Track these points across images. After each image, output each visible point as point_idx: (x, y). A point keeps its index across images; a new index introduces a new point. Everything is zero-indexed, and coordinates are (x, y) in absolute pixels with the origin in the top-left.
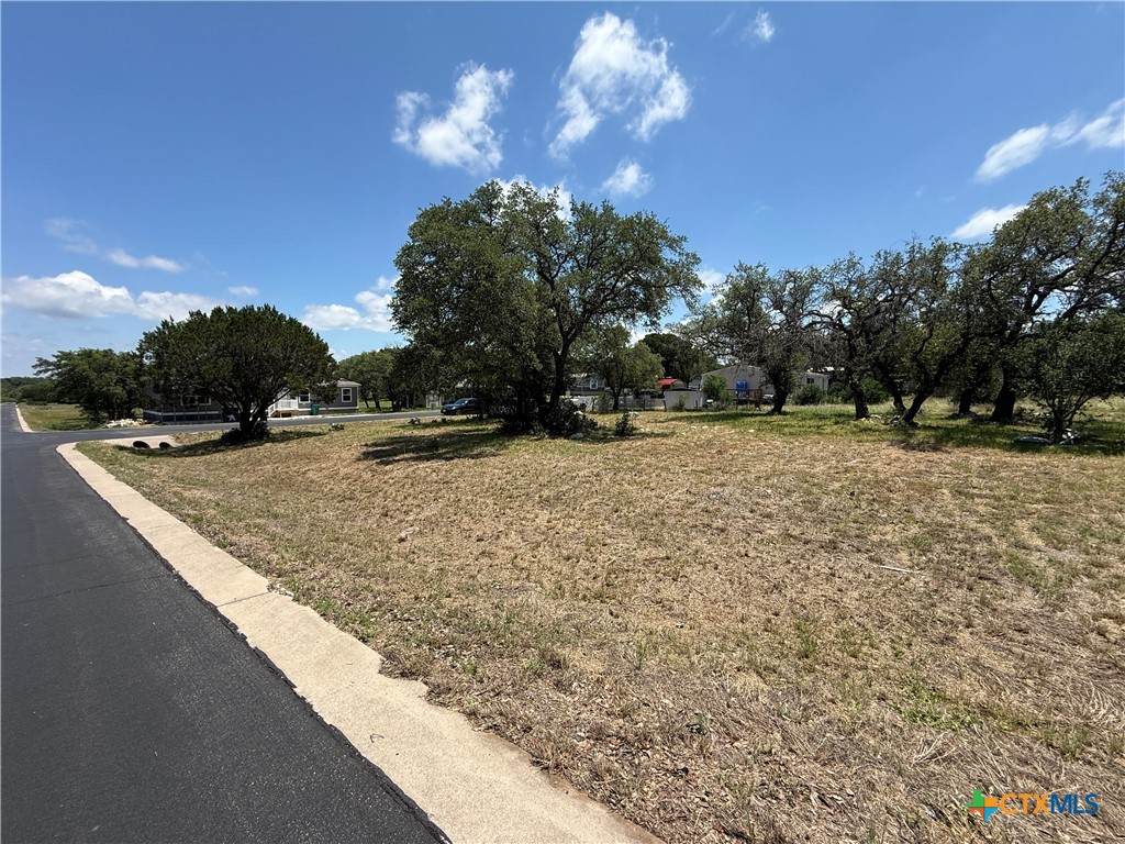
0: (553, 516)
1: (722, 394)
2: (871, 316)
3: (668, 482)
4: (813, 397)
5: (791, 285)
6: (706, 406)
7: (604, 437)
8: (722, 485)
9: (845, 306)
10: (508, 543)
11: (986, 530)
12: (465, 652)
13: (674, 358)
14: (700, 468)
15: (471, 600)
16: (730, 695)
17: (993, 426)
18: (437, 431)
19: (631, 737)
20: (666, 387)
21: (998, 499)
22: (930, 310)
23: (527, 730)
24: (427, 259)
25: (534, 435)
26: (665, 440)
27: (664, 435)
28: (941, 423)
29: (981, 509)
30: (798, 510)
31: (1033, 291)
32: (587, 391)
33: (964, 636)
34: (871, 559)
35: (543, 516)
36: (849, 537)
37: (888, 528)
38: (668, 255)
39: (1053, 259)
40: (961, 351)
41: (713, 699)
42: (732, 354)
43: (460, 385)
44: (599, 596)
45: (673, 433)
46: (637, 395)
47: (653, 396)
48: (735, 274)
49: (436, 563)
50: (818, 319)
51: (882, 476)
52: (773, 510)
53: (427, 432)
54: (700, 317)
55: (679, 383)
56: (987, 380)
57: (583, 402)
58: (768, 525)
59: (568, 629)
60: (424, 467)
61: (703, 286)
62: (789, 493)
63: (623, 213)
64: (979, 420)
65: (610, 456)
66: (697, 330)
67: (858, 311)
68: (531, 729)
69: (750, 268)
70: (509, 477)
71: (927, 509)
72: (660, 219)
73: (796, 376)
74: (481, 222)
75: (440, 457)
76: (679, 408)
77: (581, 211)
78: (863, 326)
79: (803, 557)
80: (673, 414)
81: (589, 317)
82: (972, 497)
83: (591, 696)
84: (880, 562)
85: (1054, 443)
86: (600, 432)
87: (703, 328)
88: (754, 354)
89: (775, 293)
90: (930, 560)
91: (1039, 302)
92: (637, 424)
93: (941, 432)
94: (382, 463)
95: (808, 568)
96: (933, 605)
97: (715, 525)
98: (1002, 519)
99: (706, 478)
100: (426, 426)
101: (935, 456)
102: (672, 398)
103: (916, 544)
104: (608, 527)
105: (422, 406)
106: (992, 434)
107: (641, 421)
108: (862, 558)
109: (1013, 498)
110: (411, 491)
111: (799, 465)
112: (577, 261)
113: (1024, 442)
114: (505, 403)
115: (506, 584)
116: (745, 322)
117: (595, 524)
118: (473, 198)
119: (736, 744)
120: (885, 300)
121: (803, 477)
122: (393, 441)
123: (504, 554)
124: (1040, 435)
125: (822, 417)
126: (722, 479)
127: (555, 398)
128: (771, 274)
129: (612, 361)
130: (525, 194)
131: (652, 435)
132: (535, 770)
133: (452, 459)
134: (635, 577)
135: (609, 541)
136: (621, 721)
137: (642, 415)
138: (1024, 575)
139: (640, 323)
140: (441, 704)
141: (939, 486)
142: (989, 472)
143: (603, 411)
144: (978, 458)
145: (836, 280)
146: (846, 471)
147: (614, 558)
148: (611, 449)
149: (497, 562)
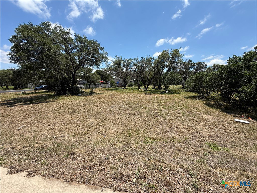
0: (72, 116)
1: (114, 85)
2: (140, 70)
3: (102, 105)
4: (131, 85)
5: (127, 62)
6: (111, 87)
7: (87, 95)
8: (114, 104)
9: (136, 67)
10: (59, 125)
11: (157, 108)
12: (43, 158)
13: (103, 76)
14: (109, 101)
15: (45, 143)
16: (114, 149)
17: (158, 90)
18: (33, 95)
19: (92, 166)
20: (102, 83)
21: (158, 103)
22: (149, 69)
23: (63, 174)
24: (24, 41)
25: (67, 95)
26: (102, 95)
27: (101, 94)
28: (151, 90)
29: (156, 105)
30: (128, 108)
31: (163, 67)
32: (82, 84)
33: (153, 127)
34: (140, 116)
35: (69, 117)
36: (137, 112)
37: (143, 110)
38: (100, 51)
39: (165, 62)
40: (154, 77)
41: (111, 151)
42: (116, 76)
43: (41, 81)
44: (85, 134)
45: (104, 93)
46: (95, 85)
47: (99, 85)
48: (116, 58)
49: (33, 135)
50: (132, 69)
51: (142, 100)
52: (124, 108)
53: (29, 96)
54: (109, 67)
55: (105, 82)
56: (157, 82)
57: (81, 86)
58: (123, 112)
59: (76, 144)
60: (27, 107)
61: (109, 60)
62: (127, 105)
63: (89, 39)
64: (156, 89)
65: (88, 100)
66: (108, 70)
67: (138, 68)
68: (64, 173)
69: (119, 57)
70: (59, 107)
71: (149, 105)
72: (98, 42)
73: (128, 81)
74: (45, 33)
75: (34, 103)
76: (105, 88)
77: (77, 36)
78: (139, 72)
79: (129, 117)
80: (103, 89)
81: (81, 65)
82: (155, 103)
83: (82, 159)
84: (142, 116)
85: (166, 93)
86: (86, 94)
87: (109, 69)
88: (120, 76)
89: (124, 63)
90: (149, 115)
91: (164, 69)
92: (95, 91)
93: (151, 91)
94: (9, 107)
95: (130, 119)
96: (149, 122)
97: (112, 113)
98: (159, 106)
99: (110, 103)
100: (28, 94)
101: (150, 96)
102: (103, 85)
103: (147, 112)
104: (87, 117)
105: (27, 88)
106: (158, 92)
107: (96, 91)
108: (139, 116)
109: (160, 102)
110: (23, 114)
111: (129, 99)
112: (77, 50)
113: (162, 93)
114: (57, 87)
115: (58, 136)
116: (118, 69)
117: (84, 116)
118: (41, 25)
119: (115, 159)
120: (143, 67)
121: (129, 101)
122: (14, 99)
123: (57, 128)
124: (164, 92)
125: (133, 89)
126: (114, 103)
127: (72, 85)
128: (123, 59)
129: (88, 76)
130: (59, 28)
131: (98, 94)
132: (65, 183)
133: (39, 103)
134: (94, 128)
135: (88, 120)
136: (89, 162)
137: (96, 89)
138: (161, 115)
139: (95, 67)
140: (33, 176)
141: (150, 101)
142: (157, 98)
143: (86, 89)
144: (156, 96)
145: (135, 62)
146: (137, 99)
147: (89, 124)
148: (88, 98)
149: (55, 131)
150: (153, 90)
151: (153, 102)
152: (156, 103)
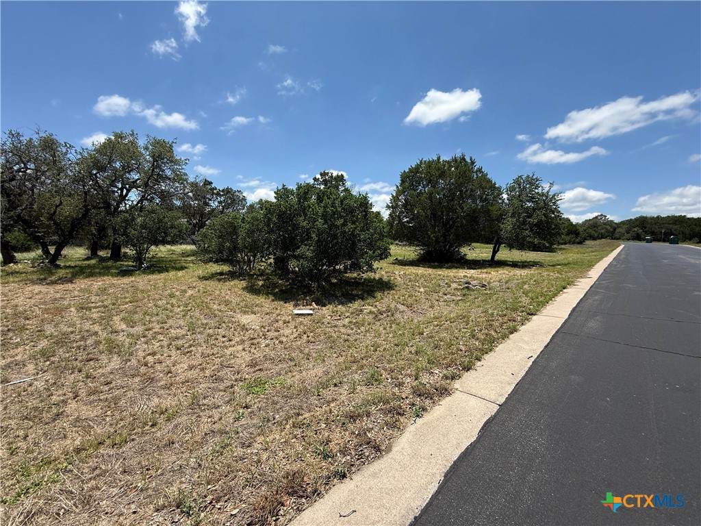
28: (80, 263)
29: (95, 316)
31: (124, 187)
39: (130, 171)
40: (85, 216)
64: (102, 260)
82: (89, 309)
84: (6, 381)
90: (53, 363)
93: (77, 269)
96: (50, 395)
98: (105, 319)
101: (69, 286)
103: (43, 355)
113: (125, 271)
141: (68, 307)
144: (98, 283)
150: (87, 262)
151: (81, 308)
152: (93, 310)
